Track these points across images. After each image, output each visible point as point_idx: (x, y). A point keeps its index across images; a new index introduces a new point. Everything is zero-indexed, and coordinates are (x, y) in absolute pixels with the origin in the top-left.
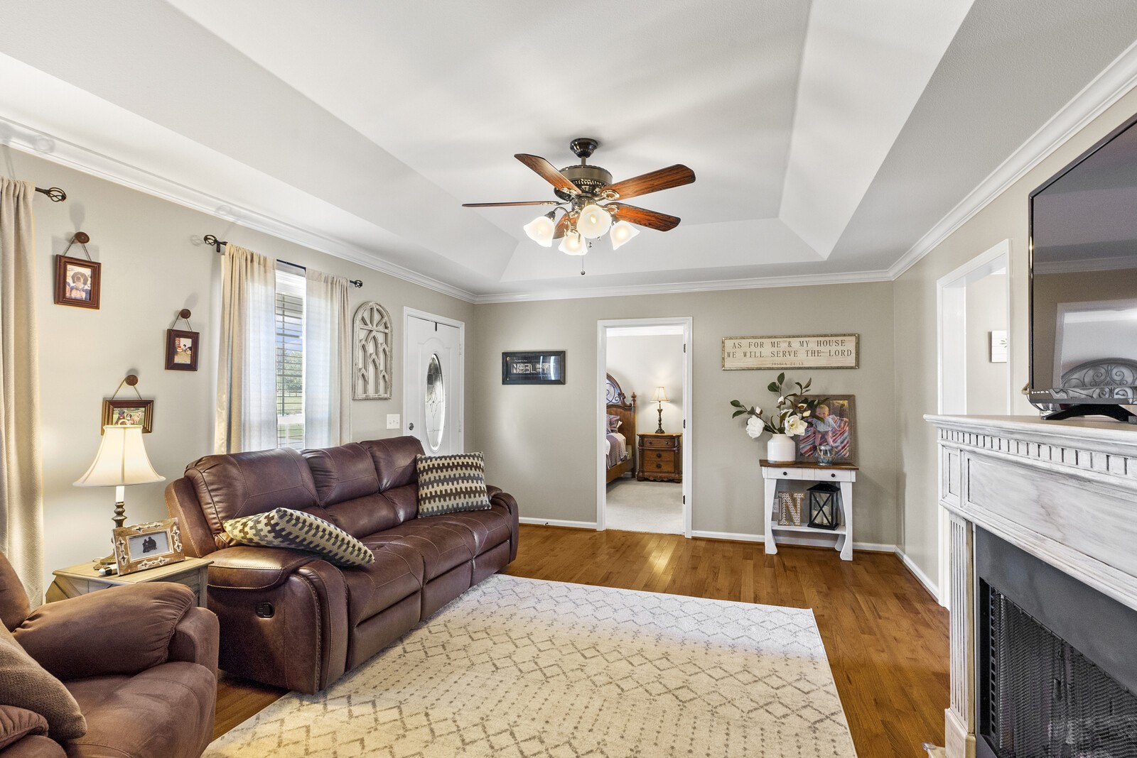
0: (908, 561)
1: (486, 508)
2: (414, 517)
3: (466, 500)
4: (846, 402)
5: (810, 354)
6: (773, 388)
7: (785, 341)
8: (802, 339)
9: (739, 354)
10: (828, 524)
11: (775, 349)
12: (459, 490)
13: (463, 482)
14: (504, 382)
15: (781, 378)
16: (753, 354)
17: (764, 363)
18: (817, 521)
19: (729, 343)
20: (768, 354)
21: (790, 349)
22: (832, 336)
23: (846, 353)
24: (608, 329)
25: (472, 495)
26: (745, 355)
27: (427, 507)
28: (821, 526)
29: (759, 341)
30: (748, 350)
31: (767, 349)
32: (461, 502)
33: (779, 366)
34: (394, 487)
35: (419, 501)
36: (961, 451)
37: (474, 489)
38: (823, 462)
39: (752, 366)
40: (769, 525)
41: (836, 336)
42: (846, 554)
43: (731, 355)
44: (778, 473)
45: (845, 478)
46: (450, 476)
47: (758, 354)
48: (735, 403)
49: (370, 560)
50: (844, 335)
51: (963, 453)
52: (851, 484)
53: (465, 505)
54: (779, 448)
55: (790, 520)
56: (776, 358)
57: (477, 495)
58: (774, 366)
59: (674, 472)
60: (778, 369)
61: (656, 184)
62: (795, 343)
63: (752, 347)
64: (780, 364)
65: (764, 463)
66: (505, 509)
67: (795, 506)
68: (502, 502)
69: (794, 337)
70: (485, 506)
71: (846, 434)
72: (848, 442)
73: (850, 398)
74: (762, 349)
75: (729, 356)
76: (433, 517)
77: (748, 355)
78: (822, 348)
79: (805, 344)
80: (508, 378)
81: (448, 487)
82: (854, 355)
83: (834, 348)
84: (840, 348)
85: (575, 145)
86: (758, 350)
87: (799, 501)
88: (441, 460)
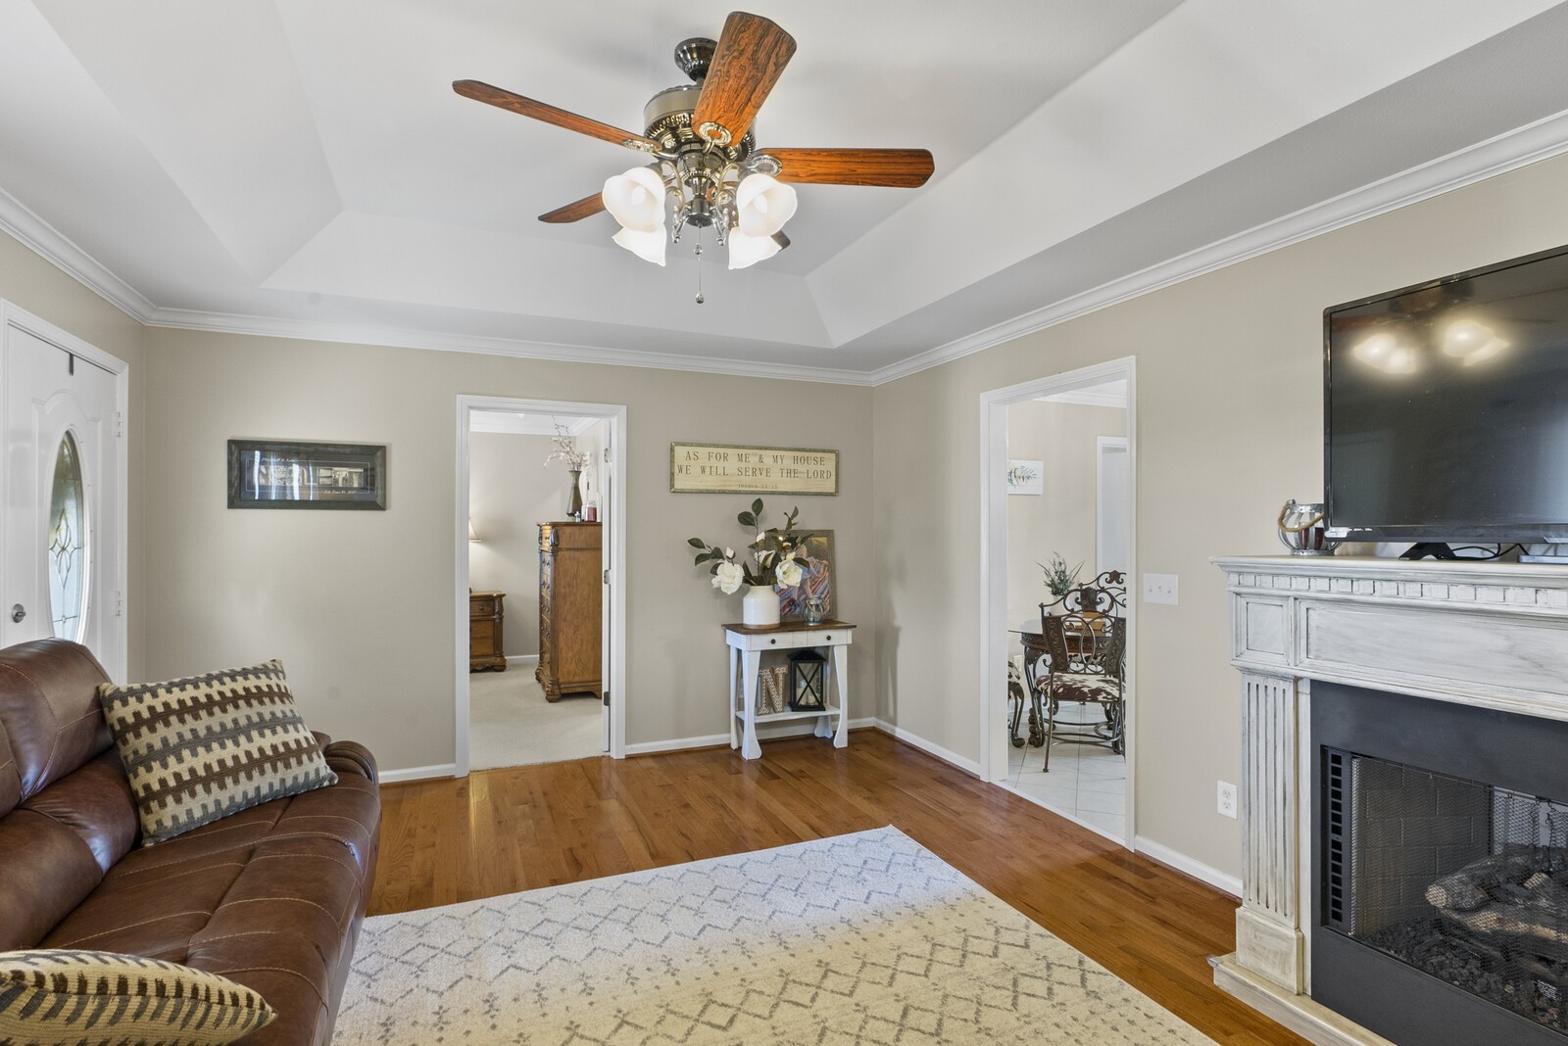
0: (901, 733)
1: (326, 783)
2: (133, 846)
3: (279, 775)
4: (823, 540)
5: (785, 475)
6: (746, 519)
7: (756, 455)
8: (775, 453)
9: (695, 469)
10: (817, 704)
11: (743, 465)
12: (256, 755)
13: (262, 735)
14: (232, 503)
15: (758, 505)
16: (714, 469)
17: (728, 483)
18: (802, 703)
19: (680, 451)
20: (733, 470)
21: (761, 466)
22: (810, 451)
23: (825, 475)
24: (472, 412)
25: (293, 761)
26: (703, 471)
27: (172, 814)
28: (807, 708)
29: (722, 451)
30: (708, 464)
31: (732, 464)
32: (267, 782)
33: (747, 489)
34: (59, 780)
35: (139, 803)
36: (1295, 599)
37: (293, 746)
38: (814, 621)
39: (713, 488)
40: (749, 716)
41: (815, 451)
42: (841, 741)
43: (684, 470)
44: (763, 642)
45: (839, 642)
46: (222, 725)
47: (720, 471)
48: (696, 543)
49: (263, 1018)
50: (824, 451)
51: (1298, 602)
52: (846, 647)
53: (277, 787)
54: (761, 606)
55: (770, 704)
56: (743, 477)
57: (305, 758)
58: (741, 489)
59: (494, 655)
60: (752, 493)
61: (859, 171)
62: (768, 455)
63: (713, 459)
64: (750, 487)
65: (740, 628)
66: (360, 774)
67: (776, 684)
68: (351, 763)
69: (766, 449)
70: (324, 779)
71: (826, 582)
72: (828, 593)
73: (829, 534)
74: (725, 464)
75: (681, 471)
76: (193, 836)
77: (707, 470)
78: (798, 467)
79: (779, 459)
80: (240, 495)
81: (228, 752)
82: (833, 477)
83: (813, 467)
84: (819, 468)
85: (690, 50)
86: (721, 464)
87: (781, 678)
88: (183, 689)
